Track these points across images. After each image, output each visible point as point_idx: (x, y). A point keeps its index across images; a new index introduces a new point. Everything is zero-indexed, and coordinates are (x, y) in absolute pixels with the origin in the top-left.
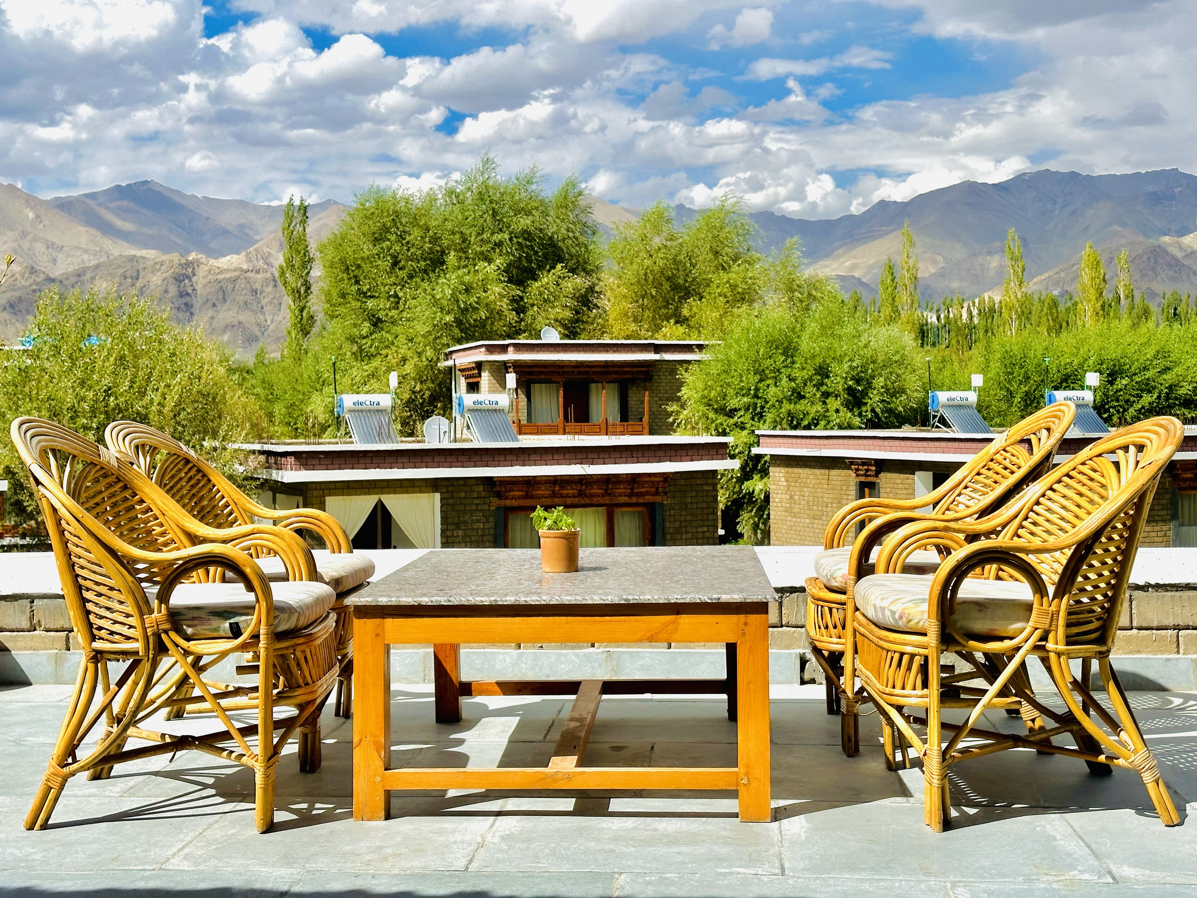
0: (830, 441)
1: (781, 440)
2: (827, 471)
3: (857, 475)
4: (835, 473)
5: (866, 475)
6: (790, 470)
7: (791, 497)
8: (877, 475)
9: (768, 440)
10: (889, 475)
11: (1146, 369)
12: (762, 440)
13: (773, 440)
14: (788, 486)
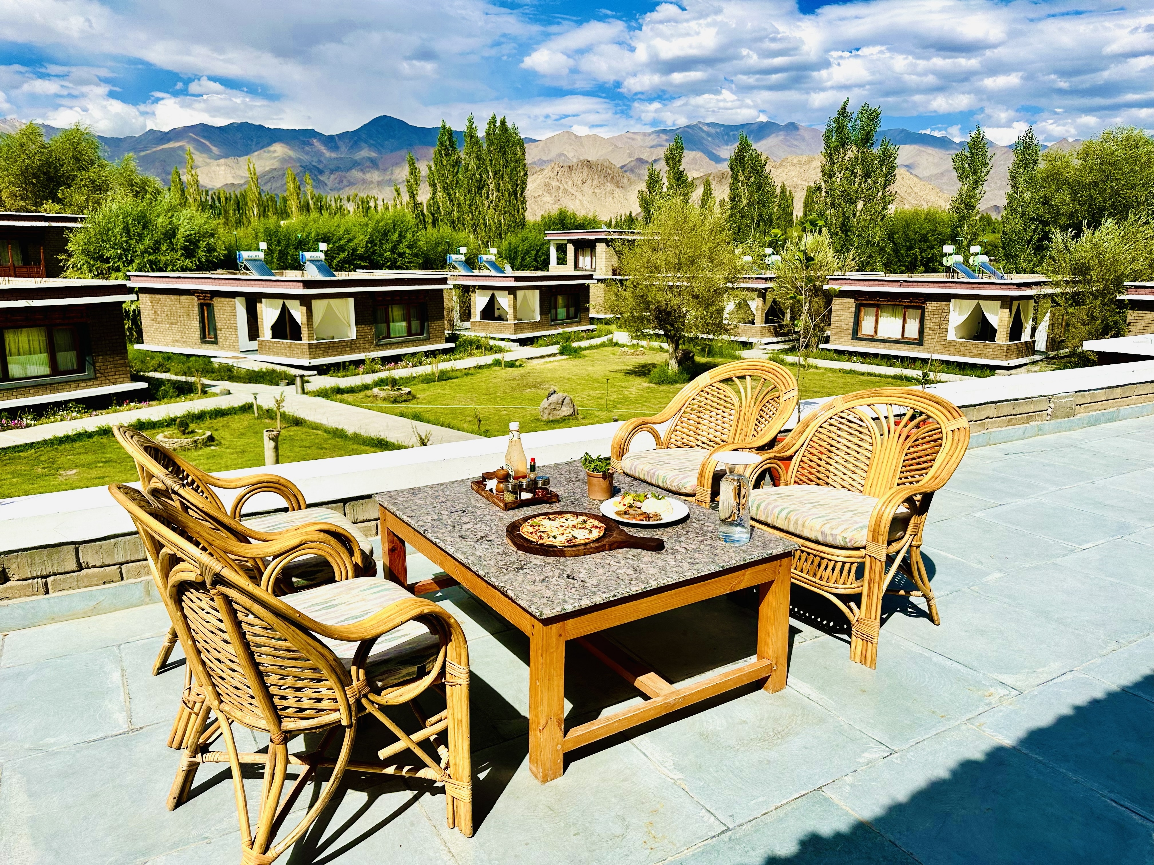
0: (180, 280)
1: (145, 279)
2: (178, 297)
3: (199, 299)
4: (183, 298)
5: (204, 299)
6: (153, 296)
7: (155, 312)
8: (211, 299)
9: (135, 278)
10: (219, 299)
11: (340, 239)
12: (132, 278)
13: (140, 278)
14: (153, 306)
